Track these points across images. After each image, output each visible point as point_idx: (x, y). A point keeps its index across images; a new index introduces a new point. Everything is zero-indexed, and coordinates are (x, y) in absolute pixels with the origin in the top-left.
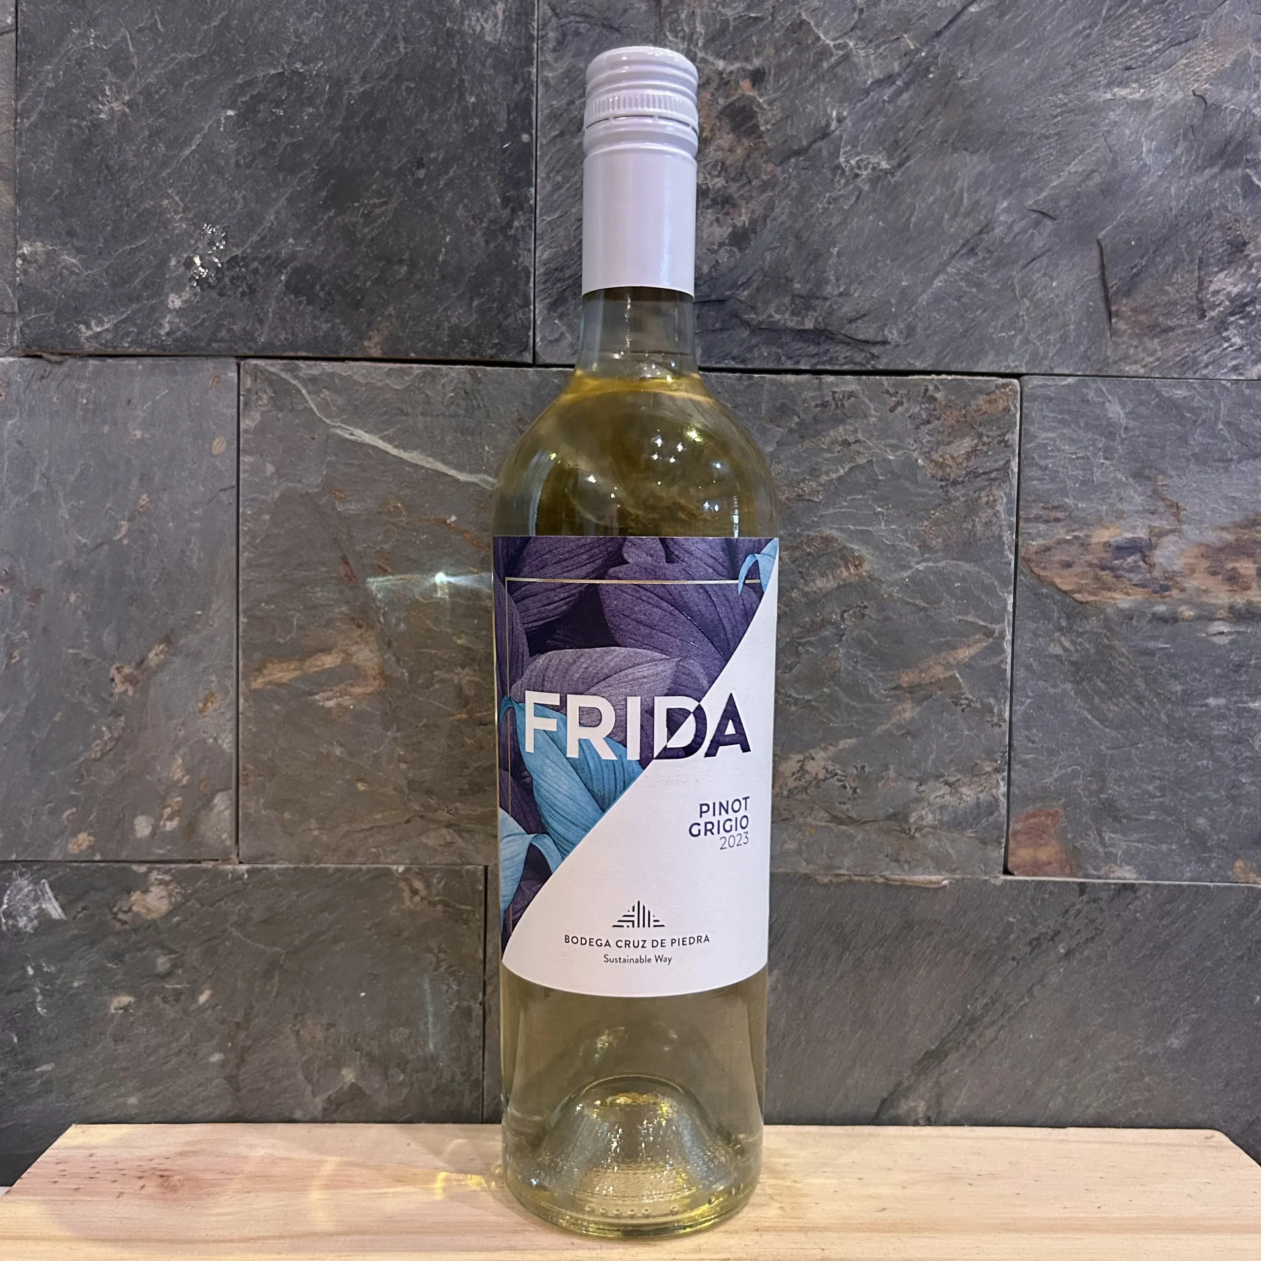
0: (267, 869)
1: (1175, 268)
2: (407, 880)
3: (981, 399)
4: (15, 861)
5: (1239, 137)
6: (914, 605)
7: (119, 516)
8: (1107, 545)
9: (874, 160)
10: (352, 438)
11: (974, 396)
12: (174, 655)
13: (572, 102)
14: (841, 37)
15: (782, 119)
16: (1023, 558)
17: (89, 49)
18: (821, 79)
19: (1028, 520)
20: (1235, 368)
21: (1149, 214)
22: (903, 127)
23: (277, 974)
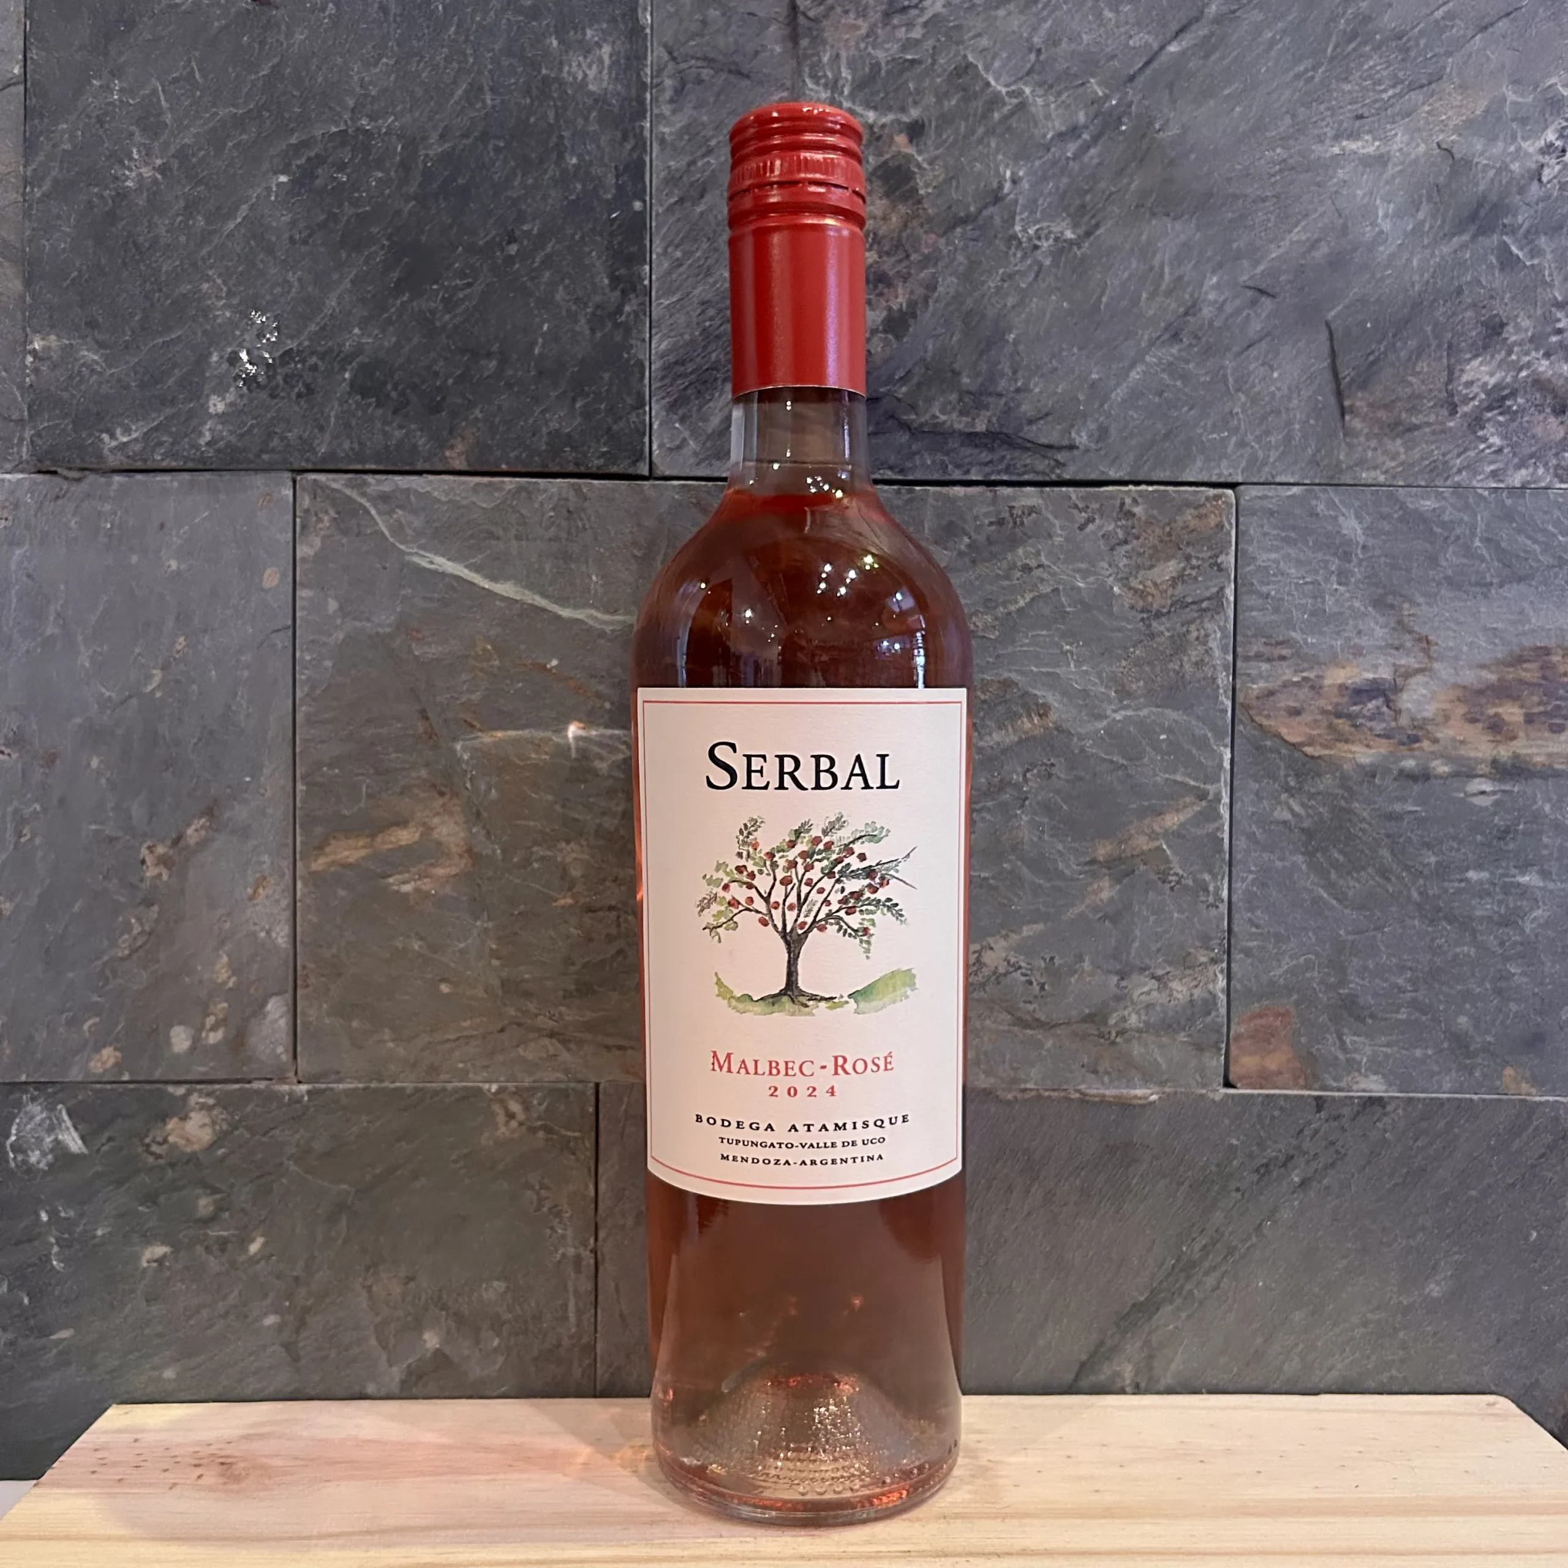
0: (332, 1089)
1: (1419, 356)
2: (502, 1102)
3: (1189, 515)
4: (25, 1083)
5: (1494, 198)
6: (1111, 762)
7: (151, 664)
8: (1342, 687)
9: (1056, 229)
10: (432, 567)
11: (1179, 510)
12: (217, 831)
13: (693, 162)
14: (1015, 82)
15: (945, 181)
16: (1242, 704)
17: (111, 103)
18: (990, 132)
19: (1247, 659)
20: (1494, 474)
21: (1388, 291)
22: (1090, 189)
23: (344, 1217)
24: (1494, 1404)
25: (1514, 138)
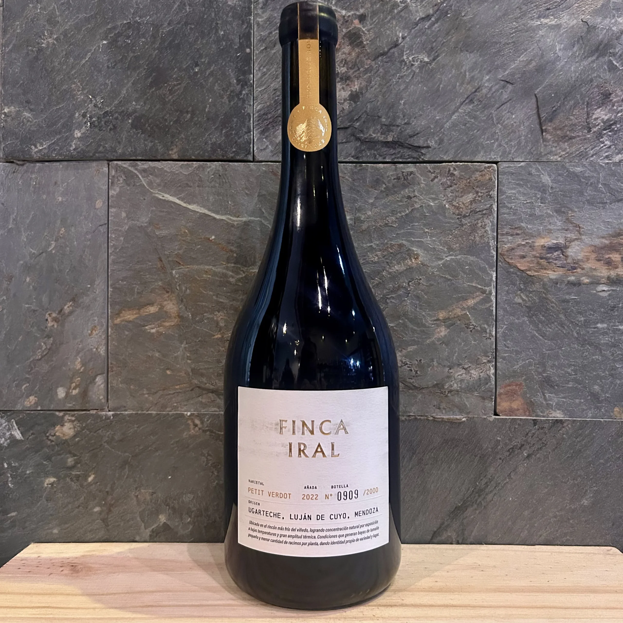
0: (122, 414)
1: (575, 107)
2: (192, 419)
3: (477, 174)
5: (606, 41)
6: (445, 278)
7: (51, 239)
8: (543, 246)
9: (421, 57)
10: (164, 198)
11: (473, 172)
12: (76, 307)
13: (271, 33)
15: (374, 38)
16: (501, 254)
17: (37, 13)
18: (393, 18)
19: (503, 235)
20: (607, 157)
21: (561, 81)
22: (435, 41)
23: (127, 467)
24: (611, 550)
25: (614, 16)
